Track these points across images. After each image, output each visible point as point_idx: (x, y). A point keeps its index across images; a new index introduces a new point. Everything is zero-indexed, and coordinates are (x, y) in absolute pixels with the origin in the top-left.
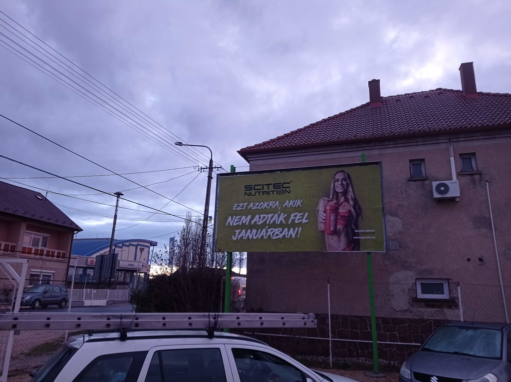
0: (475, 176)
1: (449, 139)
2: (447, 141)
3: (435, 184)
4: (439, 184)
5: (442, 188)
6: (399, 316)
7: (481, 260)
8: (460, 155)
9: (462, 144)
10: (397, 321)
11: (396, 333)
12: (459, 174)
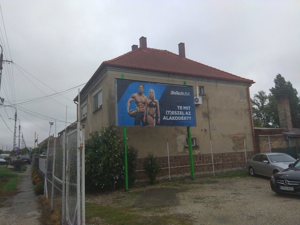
0: (204, 96)
1: (197, 79)
2: (196, 79)
6: (180, 155)
7: (205, 130)
8: (200, 86)
9: (200, 82)
10: (179, 157)
11: (179, 162)
12: (199, 94)
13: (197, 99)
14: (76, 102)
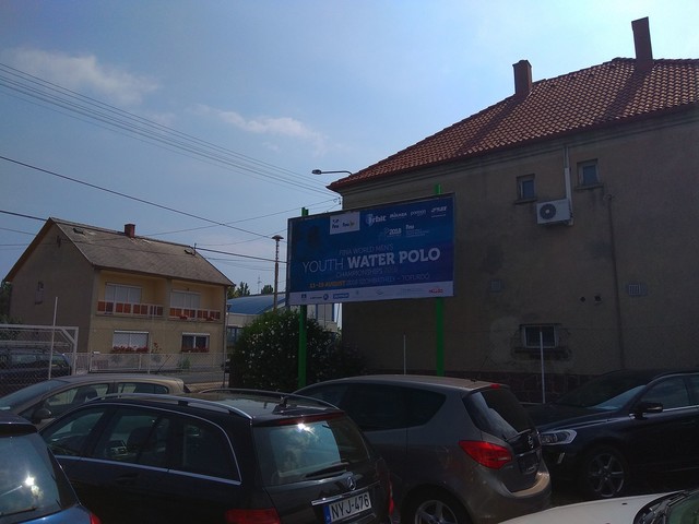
2: (561, 147)
3: (539, 206)
4: (544, 207)
5: (548, 211)
6: (499, 370)
7: (598, 298)
8: (579, 163)
9: (580, 149)
12: (575, 190)
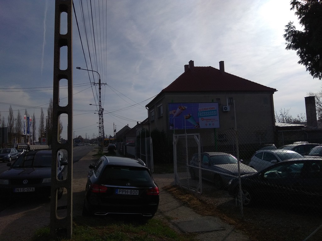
0: (232, 105)
2: (226, 93)
3: (224, 107)
7: (233, 128)
8: (229, 98)
9: (230, 95)
12: (228, 104)
13: (226, 108)
14: (147, 108)
